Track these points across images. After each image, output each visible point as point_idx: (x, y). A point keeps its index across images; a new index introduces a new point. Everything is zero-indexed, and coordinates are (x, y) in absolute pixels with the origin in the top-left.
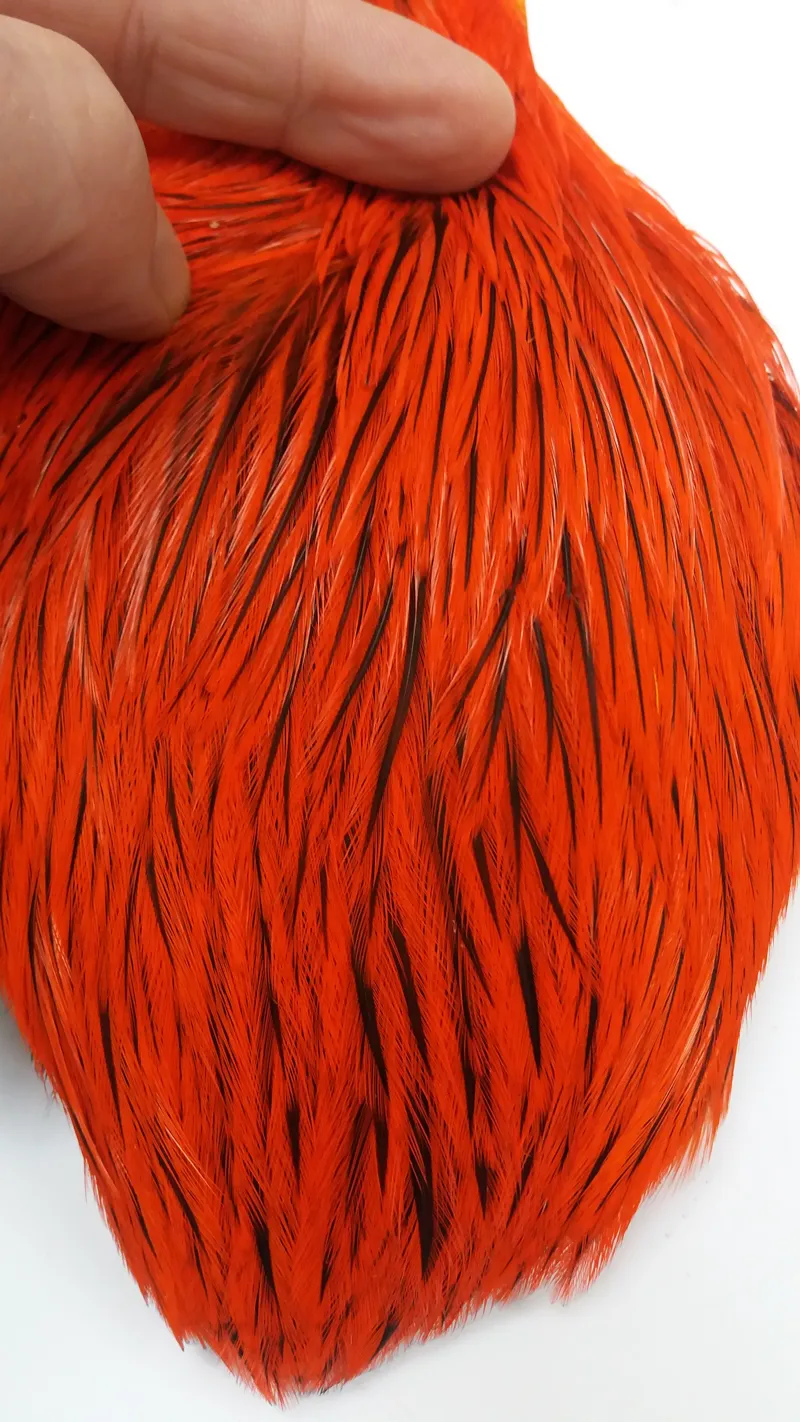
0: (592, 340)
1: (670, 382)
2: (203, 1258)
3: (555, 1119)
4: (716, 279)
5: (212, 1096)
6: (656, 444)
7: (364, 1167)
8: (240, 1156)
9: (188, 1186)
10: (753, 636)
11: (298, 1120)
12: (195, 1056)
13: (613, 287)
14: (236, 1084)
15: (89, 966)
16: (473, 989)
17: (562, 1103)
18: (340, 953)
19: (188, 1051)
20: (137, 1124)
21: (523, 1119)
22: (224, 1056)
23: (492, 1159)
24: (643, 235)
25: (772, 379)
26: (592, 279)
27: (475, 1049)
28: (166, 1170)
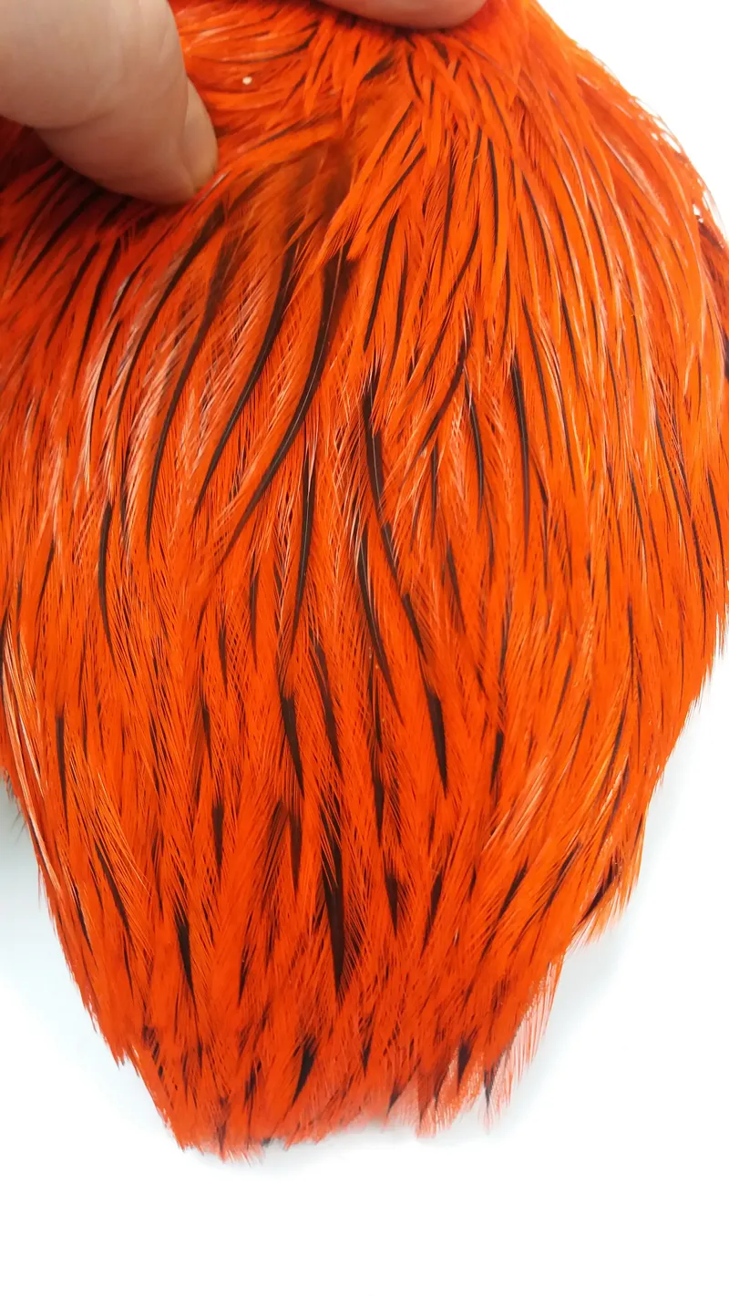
0: (534, 167)
1: (604, 209)
2: (130, 954)
3: (463, 842)
4: (655, 136)
5: (148, 793)
6: (587, 252)
7: (279, 861)
8: (170, 850)
9: (121, 878)
10: (670, 426)
11: (223, 817)
12: (137, 756)
13: (556, 129)
14: (170, 781)
15: (50, 676)
16: (385, 708)
17: (468, 827)
18: (268, 669)
19: (130, 751)
20: (80, 817)
21: (431, 838)
22: (160, 753)
23: (402, 872)
24: (590, 96)
25: (701, 221)
26: (537, 120)
27: (384, 761)
28: (103, 862)
